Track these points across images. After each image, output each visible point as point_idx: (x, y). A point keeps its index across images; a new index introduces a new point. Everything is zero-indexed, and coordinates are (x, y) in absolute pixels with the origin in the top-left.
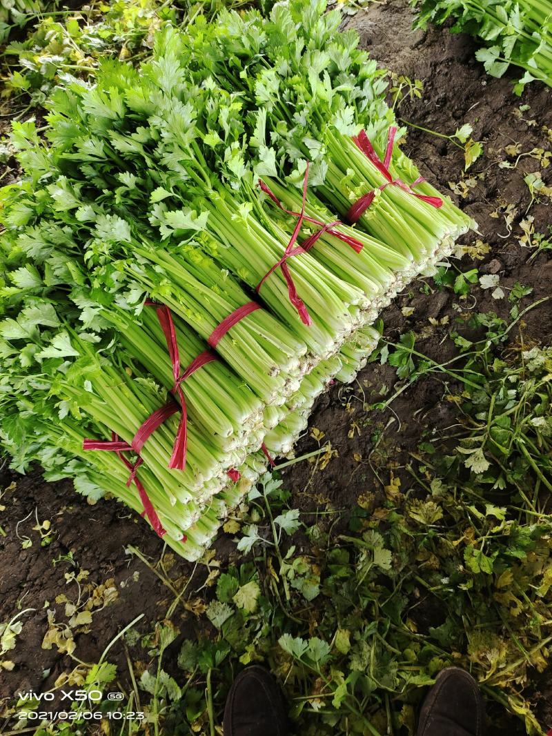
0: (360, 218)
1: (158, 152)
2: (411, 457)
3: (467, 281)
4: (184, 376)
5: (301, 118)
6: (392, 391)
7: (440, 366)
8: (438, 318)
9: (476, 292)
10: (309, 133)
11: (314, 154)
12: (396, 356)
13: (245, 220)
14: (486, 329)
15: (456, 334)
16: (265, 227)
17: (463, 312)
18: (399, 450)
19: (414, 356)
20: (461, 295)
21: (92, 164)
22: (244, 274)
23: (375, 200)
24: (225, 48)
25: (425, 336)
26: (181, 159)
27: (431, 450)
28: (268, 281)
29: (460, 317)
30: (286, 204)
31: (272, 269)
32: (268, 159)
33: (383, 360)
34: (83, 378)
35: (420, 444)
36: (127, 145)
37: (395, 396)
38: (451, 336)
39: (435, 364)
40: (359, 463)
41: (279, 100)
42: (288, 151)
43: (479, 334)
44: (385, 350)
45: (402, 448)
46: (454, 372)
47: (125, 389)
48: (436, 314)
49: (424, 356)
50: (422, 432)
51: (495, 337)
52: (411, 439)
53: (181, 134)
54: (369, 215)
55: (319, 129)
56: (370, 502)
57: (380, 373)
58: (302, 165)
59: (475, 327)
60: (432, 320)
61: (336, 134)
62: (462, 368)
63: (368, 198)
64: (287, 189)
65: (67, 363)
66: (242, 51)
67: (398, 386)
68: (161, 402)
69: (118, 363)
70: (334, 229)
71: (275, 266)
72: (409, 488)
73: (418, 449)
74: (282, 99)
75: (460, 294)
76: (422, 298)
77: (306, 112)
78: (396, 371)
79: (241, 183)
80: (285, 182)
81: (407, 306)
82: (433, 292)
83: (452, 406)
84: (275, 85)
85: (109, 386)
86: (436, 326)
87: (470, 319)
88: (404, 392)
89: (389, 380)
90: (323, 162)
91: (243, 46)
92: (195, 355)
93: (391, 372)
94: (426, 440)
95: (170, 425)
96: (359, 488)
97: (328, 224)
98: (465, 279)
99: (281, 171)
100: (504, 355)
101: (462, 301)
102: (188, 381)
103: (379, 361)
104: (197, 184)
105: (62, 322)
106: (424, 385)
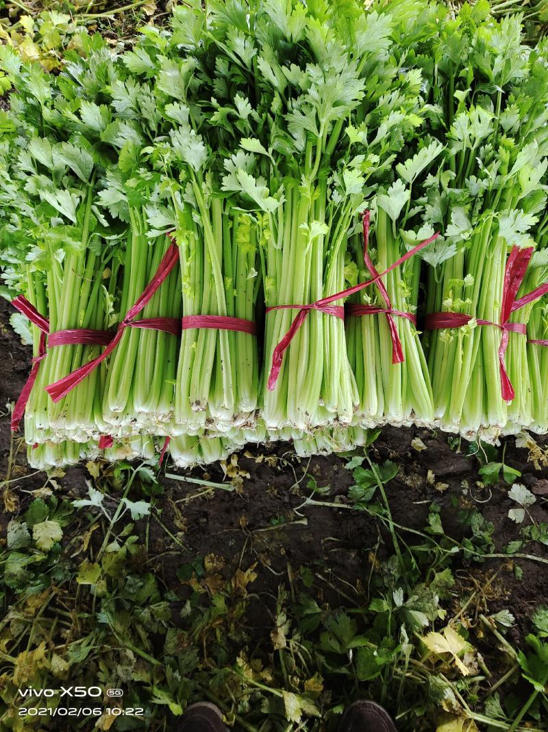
0: (435, 331)
1: (294, 104)
2: (285, 569)
3: (501, 472)
4: (135, 323)
5: (476, 185)
6: (331, 498)
7: (392, 524)
8: (438, 479)
9: (499, 492)
10: (469, 206)
11: (451, 231)
12: (364, 473)
13: (311, 238)
14: (469, 534)
15: (438, 509)
16: (326, 260)
17: (465, 497)
18: (283, 552)
19: (378, 489)
20: (482, 481)
21: (231, 63)
22: (268, 285)
23: (463, 328)
24: (473, 54)
25: (408, 482)
26: (308, 128)
27: (307, 583)
28: (279, 311)
29: (458, 498)
30: (377, 254)
31: (292, 306)
32: (396, 199)
33: (349, 466)
34: (62, 245)
35: (305, 566)
36: (271, 72)
37: (328, 504)
38: (432, 506)
39: (390, 516)
40: (240, 527)
41: (473, 149)
42: (428, 207)
43: (459, 532)
44: (359, 460)
45: (288, 553)
46: (398, 540)
47: (86, 286)
48: (440, 472)
49: (385, 500)
50: (318, 558)
51: (469, 550)
52: (303, 554)
53: (329, 104)
54: (444, 336)
55: (481, 212)
56: (215, 568)
57: (337, 473)
58: (426, 232)
59: (462, 521)
60: (430, 475)
61: (494, 231)
62: (409, 545)
63: (460, 319)
64: (394, 240)
65: (61, 220)
66: (486, 70)
67: (341, 499)
68: (103, 325)
69: (105, 258)
70: (395, 320)
71: (296, 306)
72: (257, 593)
73: (299, 568)
74: (478, 150)
75: (481, 478)
76: (443, 447)
77: (484, 184)
78: (352, 485)
79: (344, 199)
80: (398, 232)
81: (423, 440)
82: (458, 451)
83: (365, 564)
84: (482, 131)
85: (75, 271)
86: (429, 484)
87: (465, 510)
88: (340, 509)
89: (338, 486)
90: (454, 246)
91: (492, 67)
92: (162, 313)
93: (346, 482)
94: (314, 569)
95: (86, 352)
96: (218, 546)
97: (394, 309)
98: (502, 469)
99: (404, 220)
100: (459, 573)
101: (477, 487)
102: (134, 328)
103: (346, 462)
104: (303, 164)
105: (90, 181)
106: (362, 522)
